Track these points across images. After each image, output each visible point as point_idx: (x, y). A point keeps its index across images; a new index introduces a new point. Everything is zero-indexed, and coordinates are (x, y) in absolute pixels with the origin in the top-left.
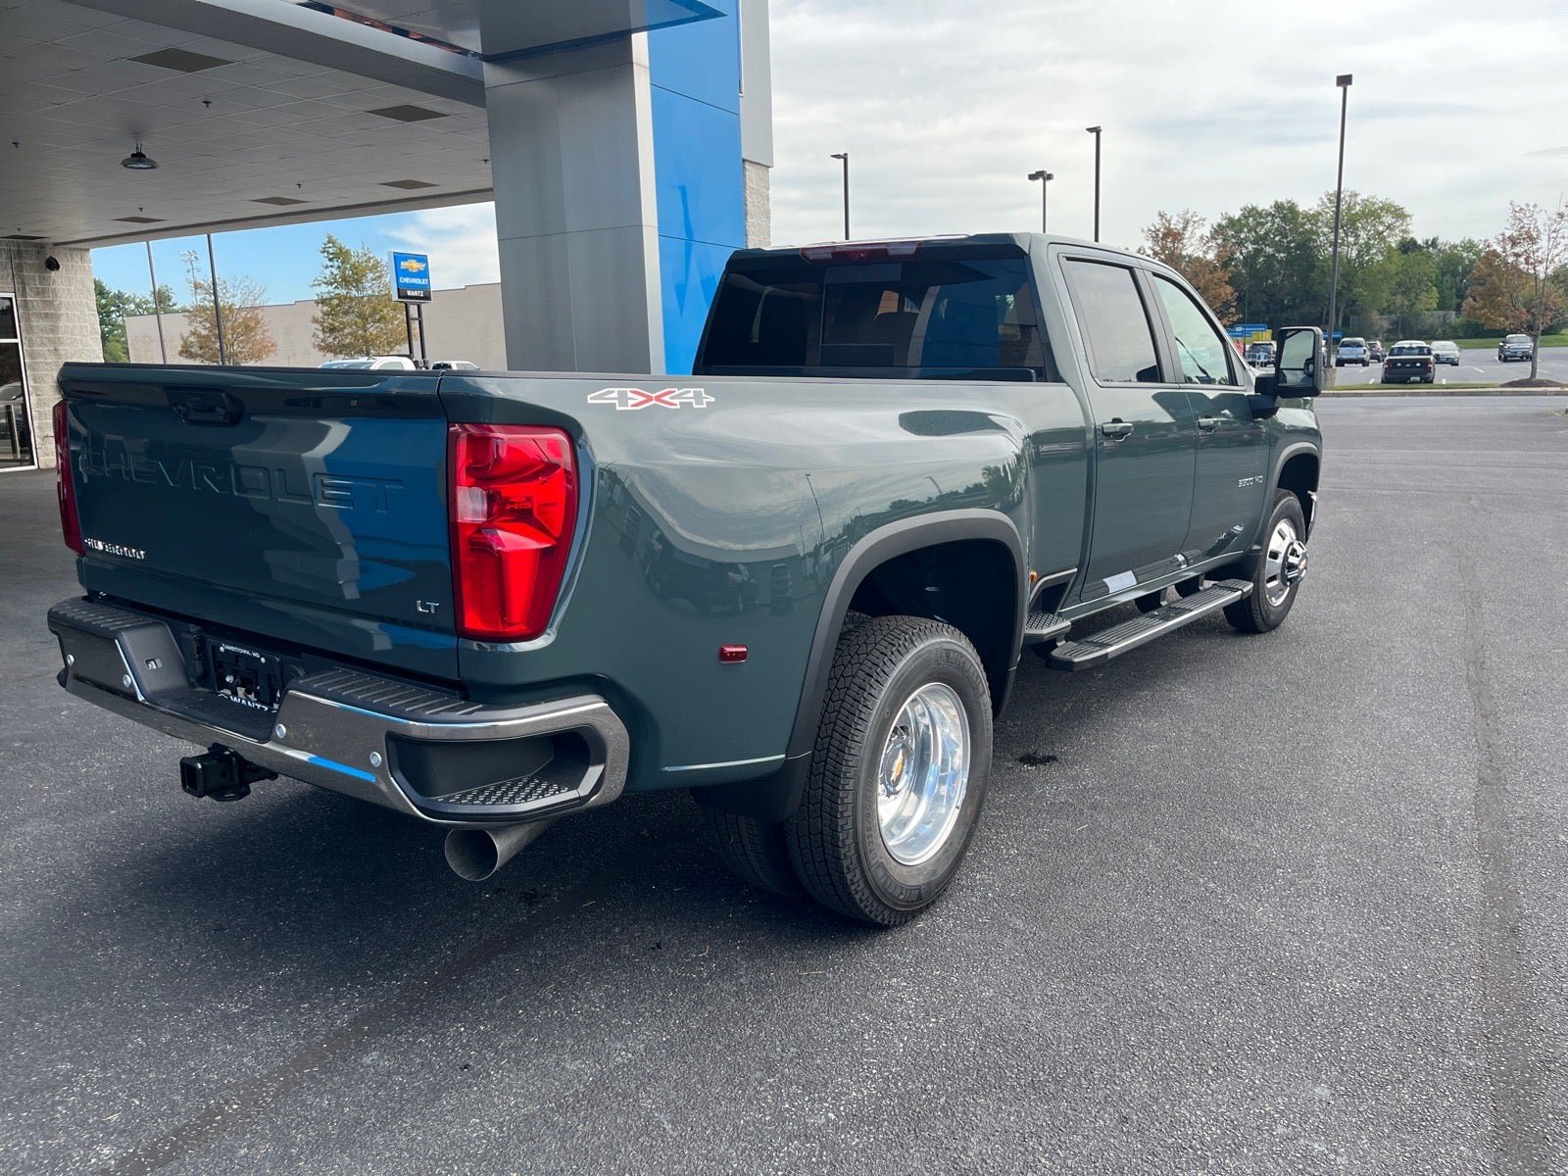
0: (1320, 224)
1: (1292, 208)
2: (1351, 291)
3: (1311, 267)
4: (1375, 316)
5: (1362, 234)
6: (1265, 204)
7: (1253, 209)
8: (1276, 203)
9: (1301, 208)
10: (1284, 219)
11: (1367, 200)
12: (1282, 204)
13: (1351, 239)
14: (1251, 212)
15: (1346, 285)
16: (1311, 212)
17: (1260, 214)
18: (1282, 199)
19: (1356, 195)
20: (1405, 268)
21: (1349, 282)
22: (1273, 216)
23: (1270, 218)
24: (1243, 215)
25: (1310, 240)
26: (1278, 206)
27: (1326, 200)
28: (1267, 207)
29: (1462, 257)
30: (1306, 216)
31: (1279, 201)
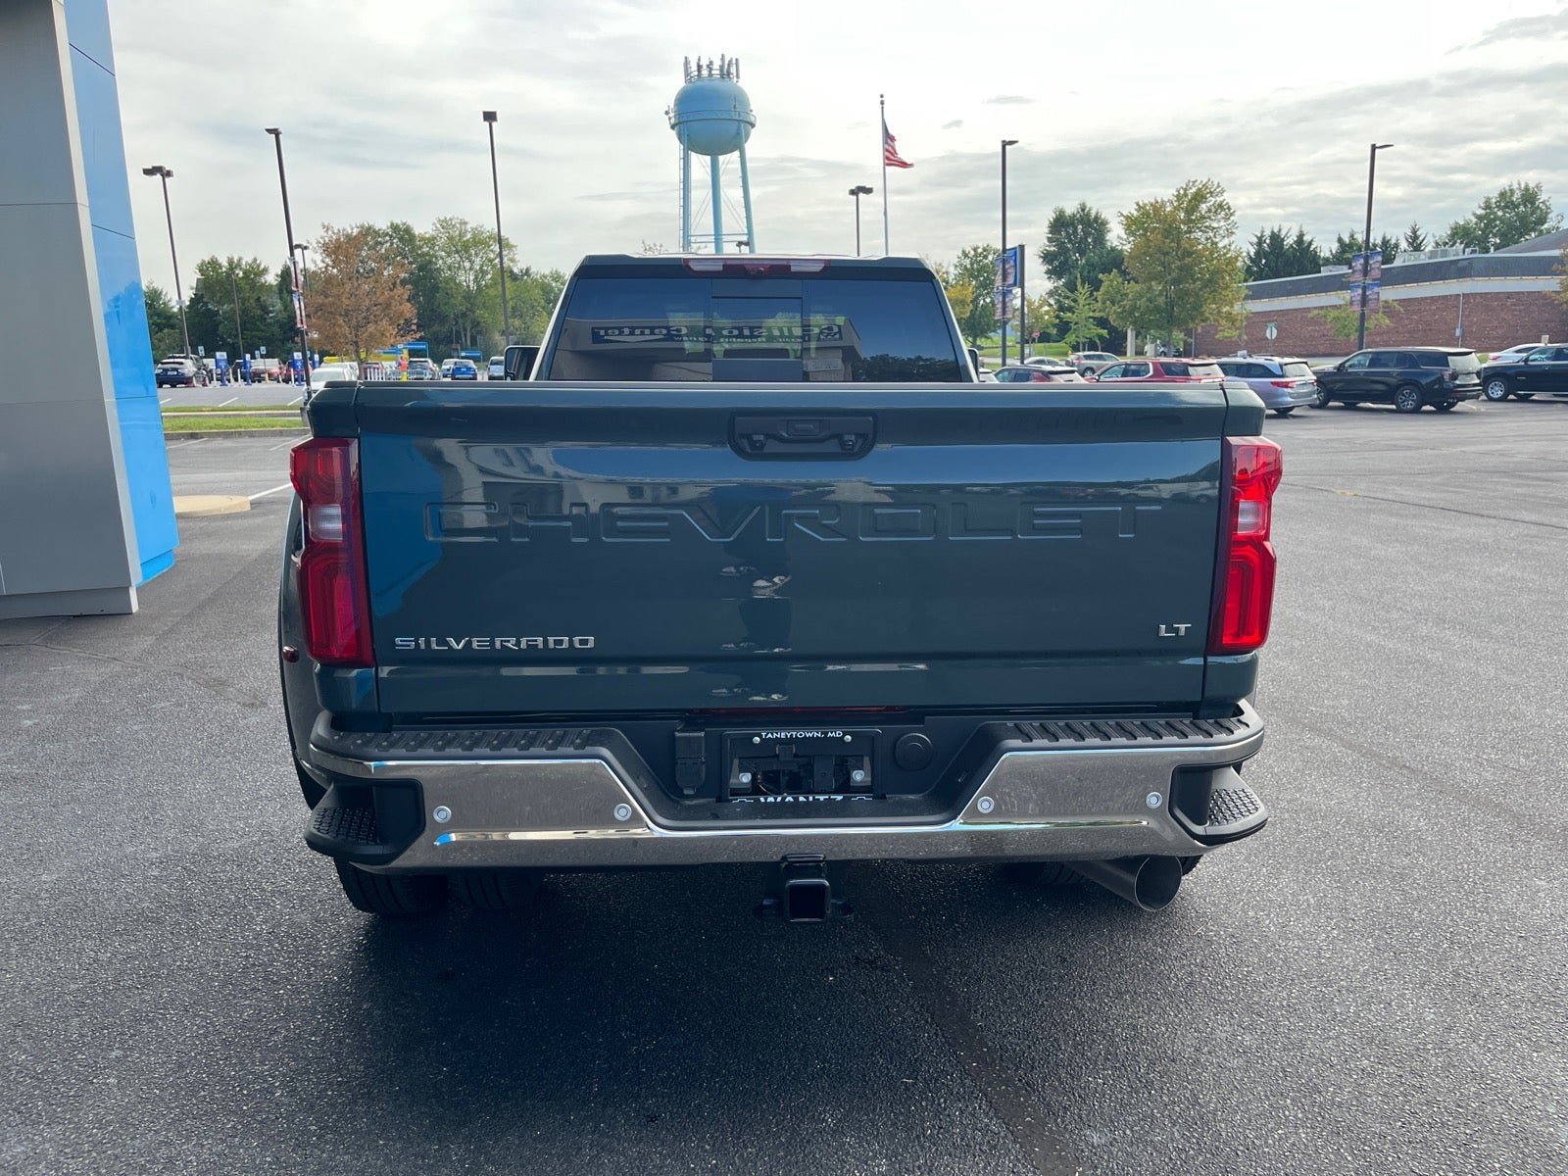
0: (437, 248)
1: (408, 230)
2: (474, 312)
3: (436, 288)
4: (497, 337)
5: (478, 261)
6: (382, 224)
7: (370, 228)
8: (392, 224)
9: (417, 231)
10: (401, 239)
11: (476, 229)
12: (397, 226)
13: (467, 264)
14: (367, 232)
15: (469, 306)
16: (427, 236)
17: (376, 233)
18: (397, 221)
19: (465, 223)
20: (518, 293)
21: (471, 304)
22: (391, 236)
23: (387, 238)
24: (360, 232)
25: (430, 262)
26: (395, 228)
27: (438, 226)
28: (384, 228)
29: (552, 287)
30: (423, 239)
31: (395, 222)
